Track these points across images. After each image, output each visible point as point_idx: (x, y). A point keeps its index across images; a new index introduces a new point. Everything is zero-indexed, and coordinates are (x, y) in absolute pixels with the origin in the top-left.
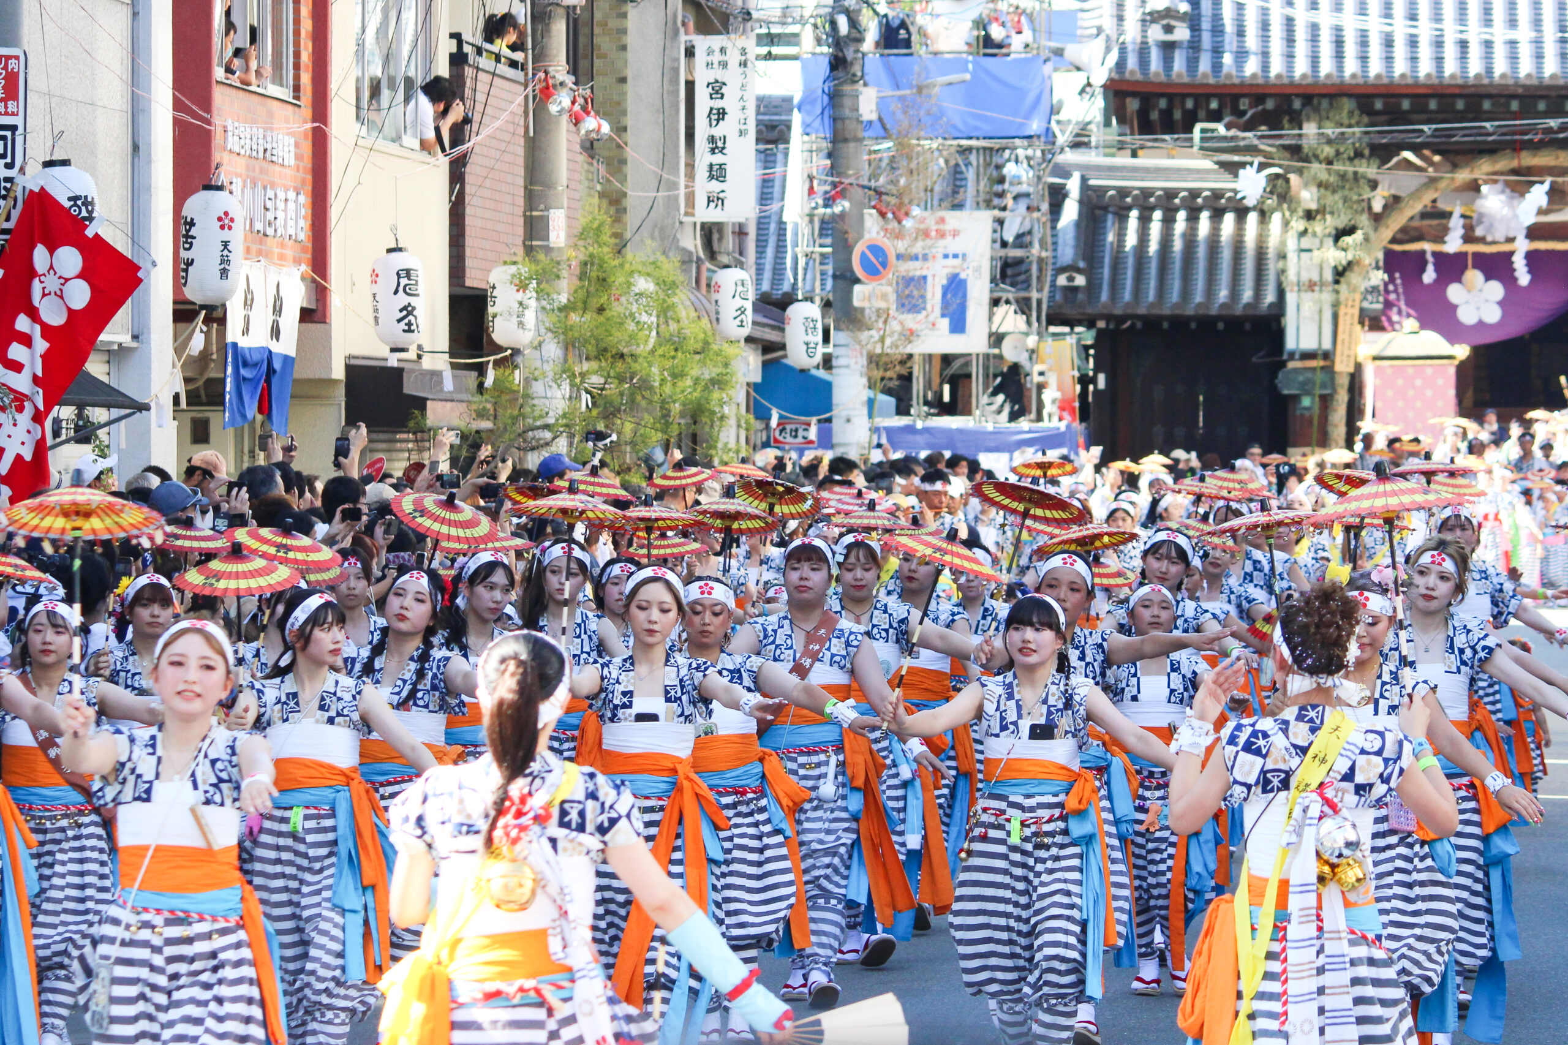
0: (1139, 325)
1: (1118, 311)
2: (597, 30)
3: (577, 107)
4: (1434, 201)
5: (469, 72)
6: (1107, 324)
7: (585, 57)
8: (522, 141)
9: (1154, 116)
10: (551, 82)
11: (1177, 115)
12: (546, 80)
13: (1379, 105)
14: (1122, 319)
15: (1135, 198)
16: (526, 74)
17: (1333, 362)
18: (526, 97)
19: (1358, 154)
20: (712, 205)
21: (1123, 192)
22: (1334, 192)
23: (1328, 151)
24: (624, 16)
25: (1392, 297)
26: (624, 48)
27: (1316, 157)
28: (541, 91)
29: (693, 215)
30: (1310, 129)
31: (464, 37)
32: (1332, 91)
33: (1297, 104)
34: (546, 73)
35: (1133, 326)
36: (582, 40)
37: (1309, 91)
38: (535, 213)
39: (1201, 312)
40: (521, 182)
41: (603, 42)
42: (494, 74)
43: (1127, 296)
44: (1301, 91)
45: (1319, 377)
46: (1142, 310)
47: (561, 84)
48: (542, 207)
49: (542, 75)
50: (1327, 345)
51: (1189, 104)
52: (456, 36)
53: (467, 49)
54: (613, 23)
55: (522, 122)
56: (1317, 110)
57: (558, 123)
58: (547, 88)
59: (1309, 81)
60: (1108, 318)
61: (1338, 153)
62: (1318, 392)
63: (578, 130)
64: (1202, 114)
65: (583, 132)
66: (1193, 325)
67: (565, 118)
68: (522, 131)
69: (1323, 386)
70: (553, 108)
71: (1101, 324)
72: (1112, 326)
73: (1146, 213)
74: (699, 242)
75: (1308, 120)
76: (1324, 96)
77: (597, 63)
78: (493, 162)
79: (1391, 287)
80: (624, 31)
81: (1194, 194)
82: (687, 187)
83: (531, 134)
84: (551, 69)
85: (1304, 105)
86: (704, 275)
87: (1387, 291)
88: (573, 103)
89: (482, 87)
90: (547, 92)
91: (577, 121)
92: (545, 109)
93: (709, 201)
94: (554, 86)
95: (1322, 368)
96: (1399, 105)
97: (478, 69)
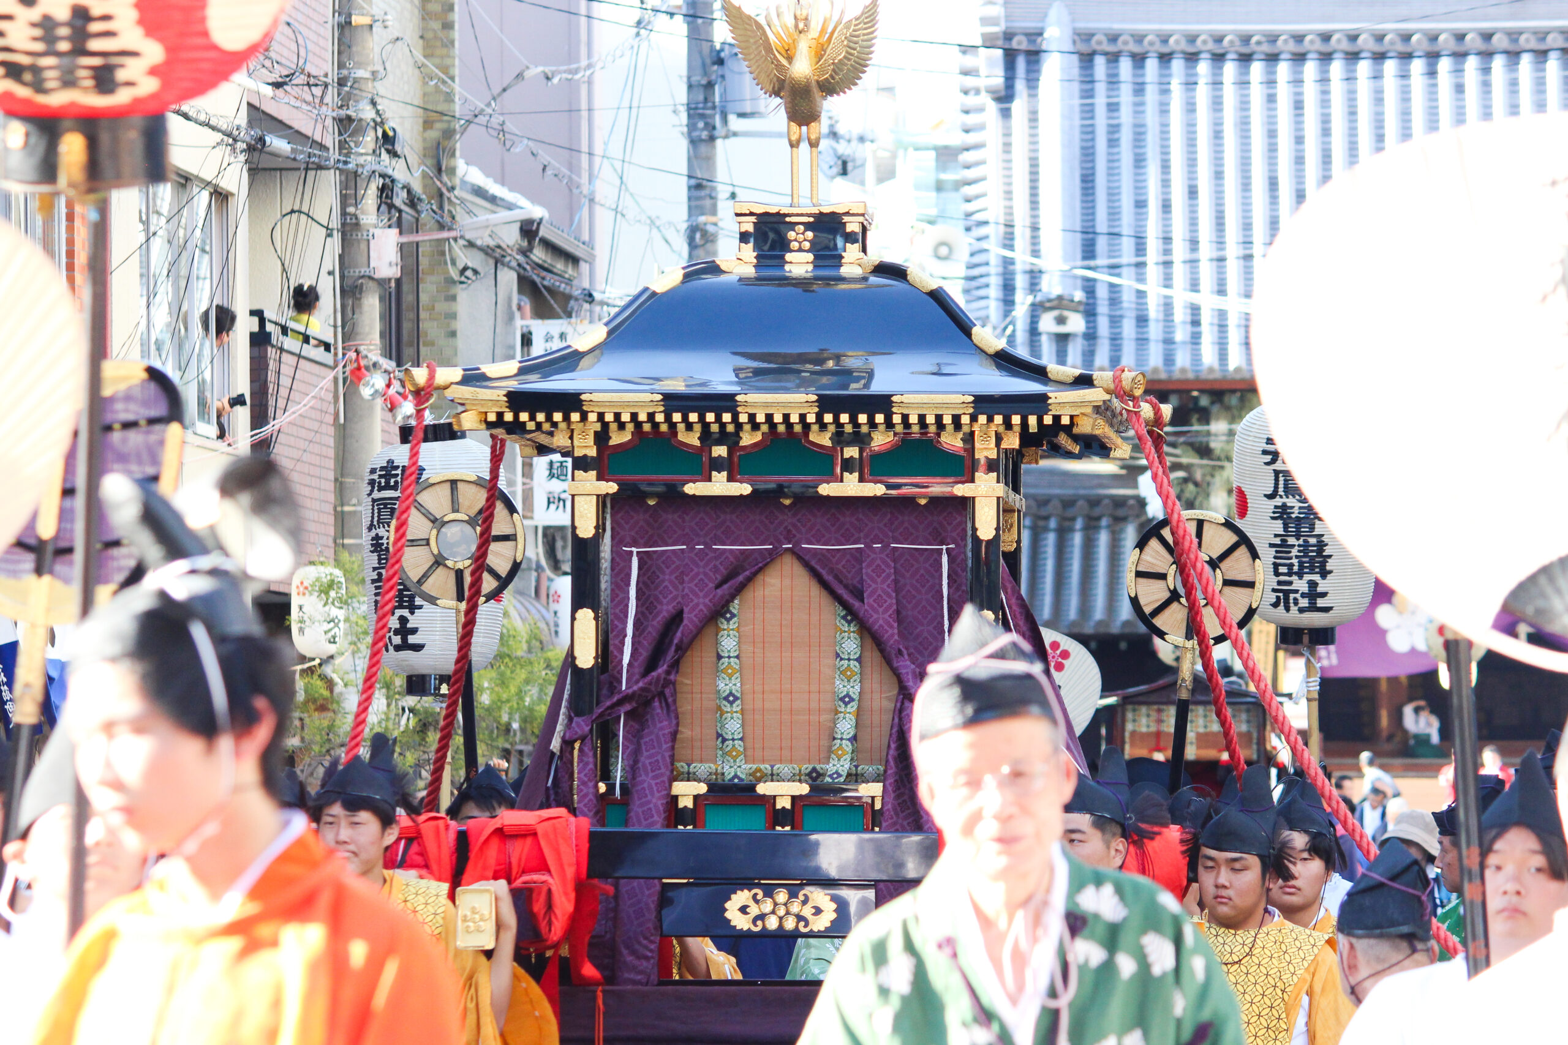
2: (423, 315)
3: (392, 391)
5: (271, 352)
7: (411, 345)
8: (331, 430)
10: (363, 363)
12: (357, 360)
15: (1054, 508)
16: (336, 354)
18: (336, 379)
20: (553, 507)
24: (453, 298)
26: (453, 334)
27: (1228, 459)
28: (352, 372)
29: (532, 518)
30: (1218, 426)
31: (267, 315)
32: (1242, 386)
33: (1204, 401)
34: (357, 352)
36: (406, 326)
37: (1217, 387)
38: (347, 509)
39: (1102, 630)
40: (331, 475)
41: (430, 327)
42: (299, 356)
44: (1207, 387)
47: (375, 365)
48: (354, 501)
49: (354, 355)
52: (258, 314)
53: (269, 327)
54: (441, 307)
55: (331, 410)
56: (1228, 408)
57: (371, 408)
58: (359, 368)
59: (1217, 375)
63: (394, 417)
65: (399, 418)
67: (379, 402)
68: (330, 419)
70: (366, 392)
74: (541, 550)
75: (1217, 419)
76: (1233, 391)
77: (423, 349)
78: (301, 452)
80: (453, 316)
81: (1093, 502)
82: (524, 484)
83: (342, 421)
84: (362, 348)
85: (1213, 403)
86: (544, 584)
88: (388, 386)
89: (287, 370)
90: (358, 373)
91: (392, 408)
92: (357, 393)
93: (549, 503)
94: (367, 368)
97: (282, 350)
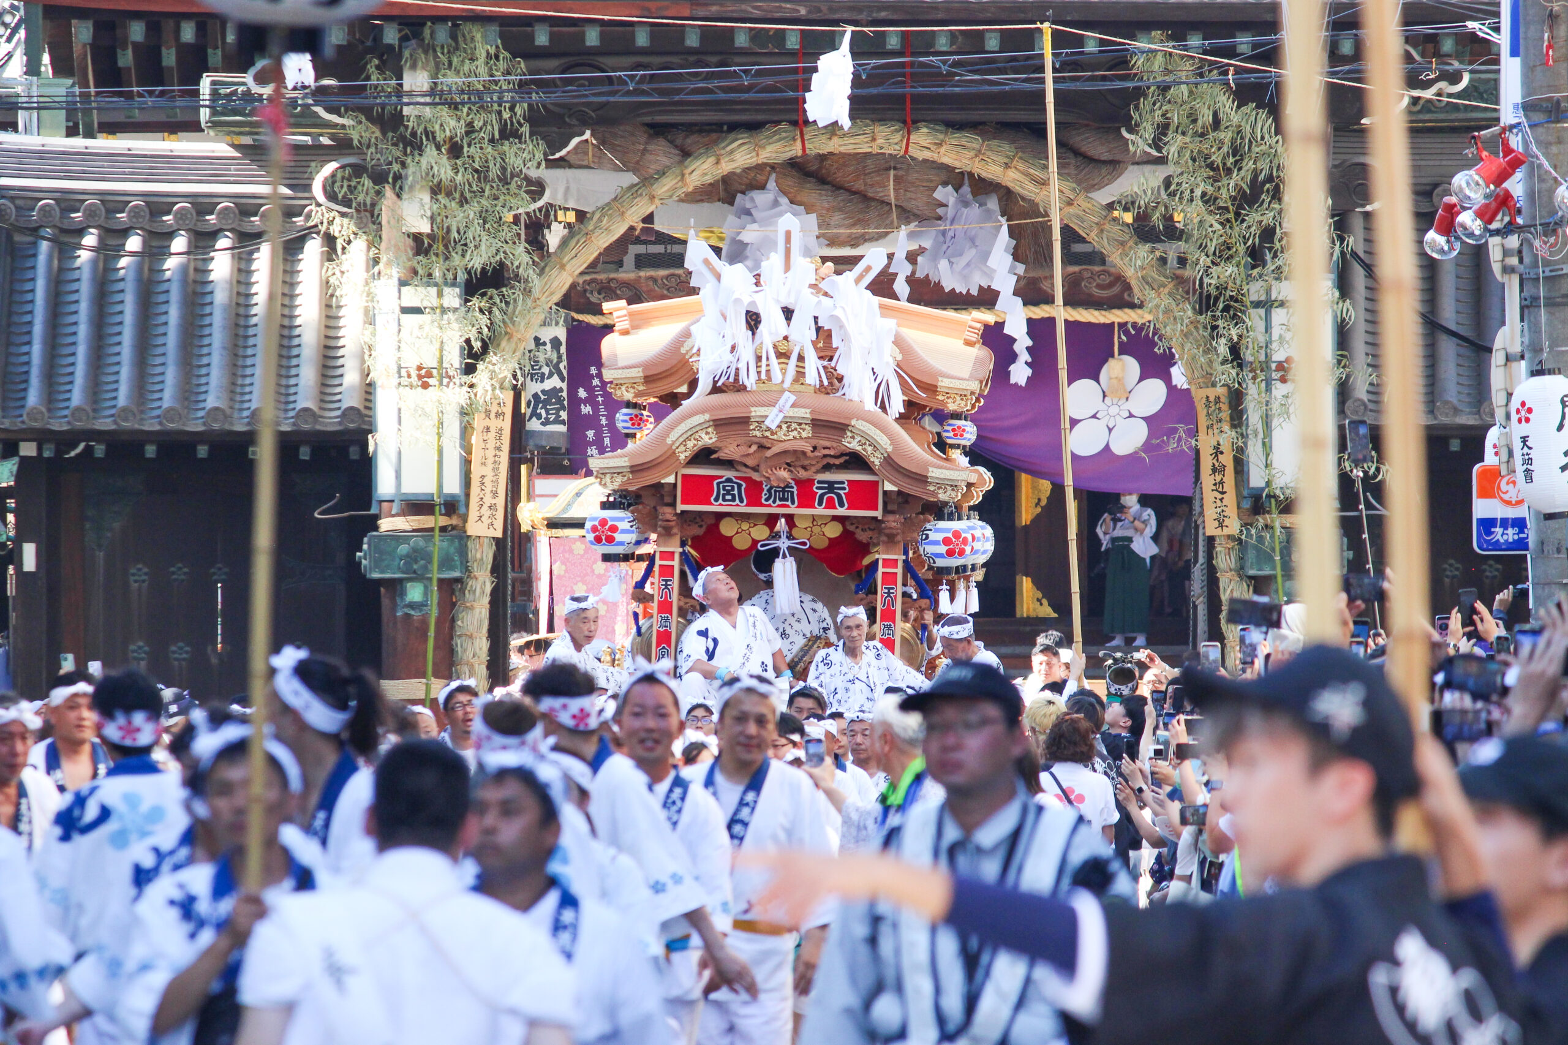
0: (100, 450)
1: (59, 425)
4: (649, 219)
6: (40, 449)
9: (126, 59)
11: (169, 58)
13: (542, 38)
14: (66, 440)
15: (91, 213)
17: (465, 519)
19: (508, 133)
21: (67, 201)
22: (463, 201)
23: (450, 124)
25: (586, 409)
27: (430, 135)
30: (416, 80)
32: (454, 11)
33: (391, 35)
35: (89, 450)
37: (412, 13)
43: (77, 397)
44: (397, 12)
45: (438, 546)
46: (104, 424)
50: (452, 486)
51: (188, 34)
56: (429, 49)
60: (41, 437)
61: (470, 129)
62: (436, 575)
64: (215, 56)
66: (202, 451)
69: (446, 563)
71: (28, 449)
72: (47, 454)
73: (113, 242)
75: (414, 67)
79: (582, 393)
81: (202, 205)
85: (404, 39)
87: (574, 402)
95: (443, 529)
96: (582, 37)
